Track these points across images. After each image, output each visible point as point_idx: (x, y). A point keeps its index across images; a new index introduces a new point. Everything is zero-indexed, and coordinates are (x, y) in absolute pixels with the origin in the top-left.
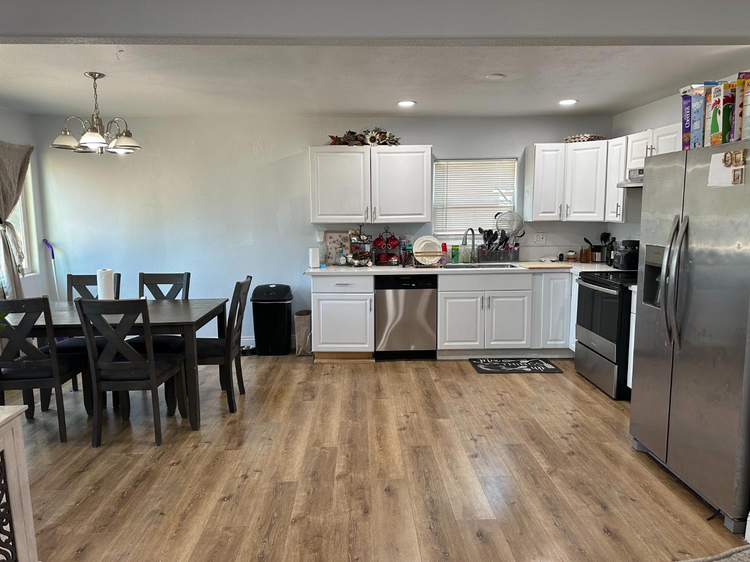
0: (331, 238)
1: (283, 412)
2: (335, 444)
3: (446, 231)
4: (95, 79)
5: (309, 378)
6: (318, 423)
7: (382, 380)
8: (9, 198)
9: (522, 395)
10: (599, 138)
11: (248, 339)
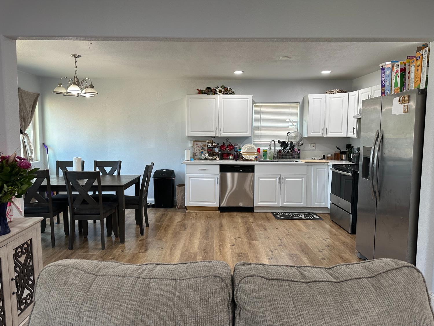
0: (197, 144)
1: (169, 235)
2: (196, 251)
3: (260, 142)
4: (76, 58)
5: (183, 220)
6: (188, 241)
7: (223, 222)
8: (27, 120)
9: (299, 230)
10: (344, 92)
11: (151, 199)
